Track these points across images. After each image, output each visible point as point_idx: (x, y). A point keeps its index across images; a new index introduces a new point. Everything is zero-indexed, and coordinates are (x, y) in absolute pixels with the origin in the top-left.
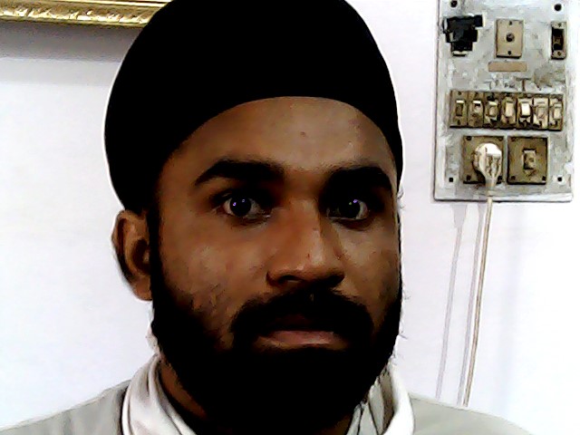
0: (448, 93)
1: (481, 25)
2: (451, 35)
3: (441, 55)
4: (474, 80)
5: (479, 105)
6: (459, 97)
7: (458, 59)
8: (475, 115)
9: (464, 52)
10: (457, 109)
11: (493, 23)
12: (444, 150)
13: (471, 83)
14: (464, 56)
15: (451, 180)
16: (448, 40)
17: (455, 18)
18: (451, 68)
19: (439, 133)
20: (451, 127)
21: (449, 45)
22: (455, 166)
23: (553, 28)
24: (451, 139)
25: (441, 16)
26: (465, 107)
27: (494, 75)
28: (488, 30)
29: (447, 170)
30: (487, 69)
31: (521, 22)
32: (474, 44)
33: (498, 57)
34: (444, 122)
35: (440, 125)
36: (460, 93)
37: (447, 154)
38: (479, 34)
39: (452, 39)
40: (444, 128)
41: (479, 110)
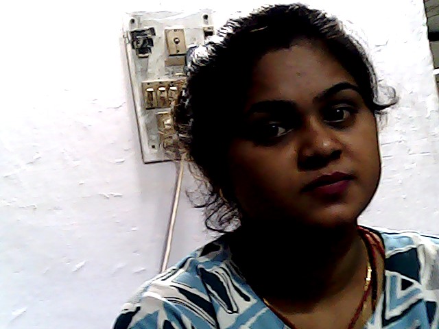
0: (140, 85)
1: (155, 34)
2: (135, 43)
3: (130, 58)
4: (157, 74)
5: (164, 91)
6: (149, 86)
7: (144, 60)
8: (162, 98)
9: (146, 55)
10: (149, 96)
11: (163, 33)
12: (144, 125)
13: (155, 76)
14: (147, 57)
15: (153, 147)
16: (133, 47)
17: (135, 31)
18: (139, 67)
19: (139, 114)
20: (147, 109)
21: (134, 51)
22: (154, 137)
23: (205, 31)
24: (148, 117)
25: (125, 31)
26: (154, 93)
27: (170, 69)
28: (160, 38)
29: (150, 140)
30: (164, 66)
31: (182, 30)
32: (152, 49)
33: (171, 55)
34: (141, 106)
35: (139, 109)
36: (148, 84)
37: (148, 128)
38: (154, 41)
39: (136, 47)
40: (142, 111)
41: (165, 95)
